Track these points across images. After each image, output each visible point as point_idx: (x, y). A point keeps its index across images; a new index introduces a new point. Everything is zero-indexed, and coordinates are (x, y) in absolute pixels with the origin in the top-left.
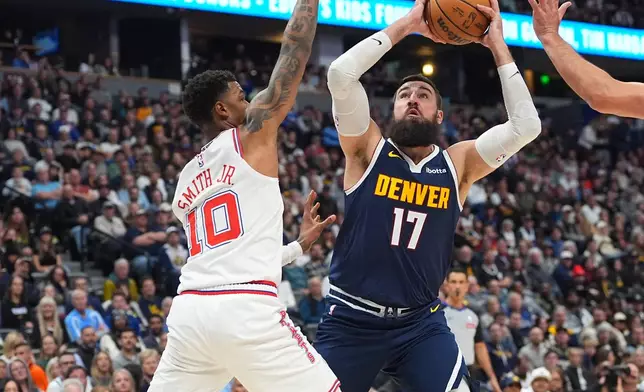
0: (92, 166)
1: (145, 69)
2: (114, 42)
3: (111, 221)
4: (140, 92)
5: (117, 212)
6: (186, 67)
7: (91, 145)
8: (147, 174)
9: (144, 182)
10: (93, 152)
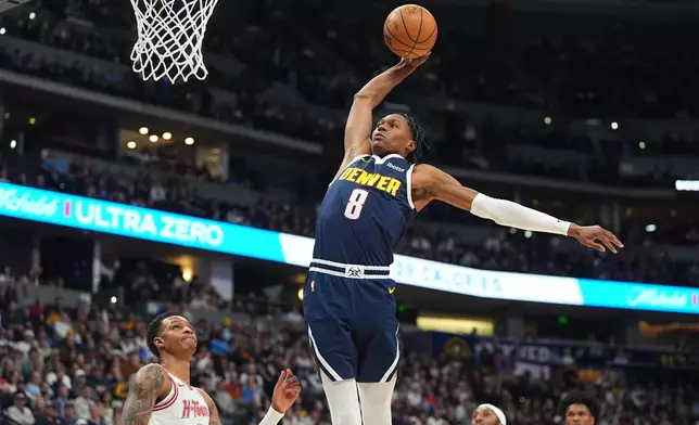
0: (10, 362)
1: (61, 281)
2: (36, 256)
3: (22, 411)
4: (57, 299)
5: (28, 404)
6: (96, 280)
7: (11, 344)
8: (55, 371)
9: (52, 378)
10: (11, 350)
